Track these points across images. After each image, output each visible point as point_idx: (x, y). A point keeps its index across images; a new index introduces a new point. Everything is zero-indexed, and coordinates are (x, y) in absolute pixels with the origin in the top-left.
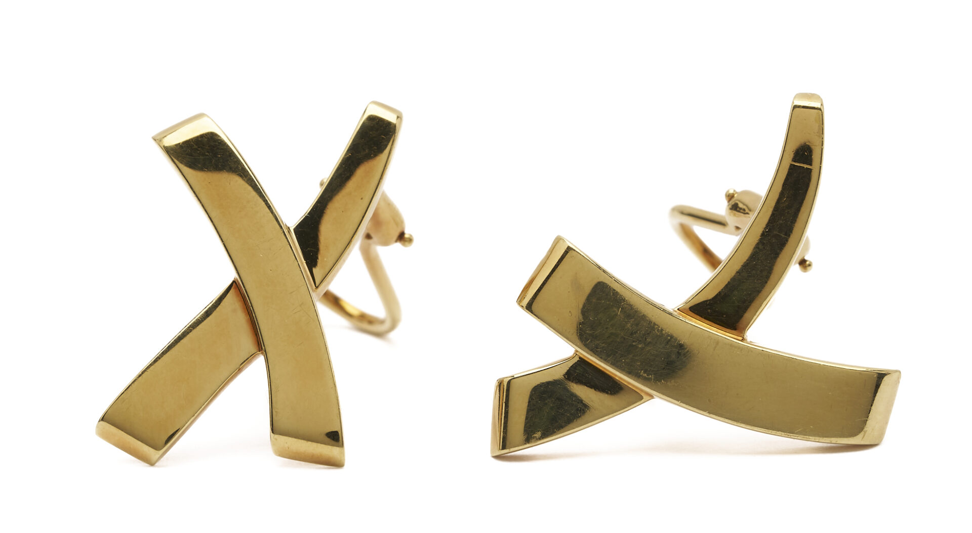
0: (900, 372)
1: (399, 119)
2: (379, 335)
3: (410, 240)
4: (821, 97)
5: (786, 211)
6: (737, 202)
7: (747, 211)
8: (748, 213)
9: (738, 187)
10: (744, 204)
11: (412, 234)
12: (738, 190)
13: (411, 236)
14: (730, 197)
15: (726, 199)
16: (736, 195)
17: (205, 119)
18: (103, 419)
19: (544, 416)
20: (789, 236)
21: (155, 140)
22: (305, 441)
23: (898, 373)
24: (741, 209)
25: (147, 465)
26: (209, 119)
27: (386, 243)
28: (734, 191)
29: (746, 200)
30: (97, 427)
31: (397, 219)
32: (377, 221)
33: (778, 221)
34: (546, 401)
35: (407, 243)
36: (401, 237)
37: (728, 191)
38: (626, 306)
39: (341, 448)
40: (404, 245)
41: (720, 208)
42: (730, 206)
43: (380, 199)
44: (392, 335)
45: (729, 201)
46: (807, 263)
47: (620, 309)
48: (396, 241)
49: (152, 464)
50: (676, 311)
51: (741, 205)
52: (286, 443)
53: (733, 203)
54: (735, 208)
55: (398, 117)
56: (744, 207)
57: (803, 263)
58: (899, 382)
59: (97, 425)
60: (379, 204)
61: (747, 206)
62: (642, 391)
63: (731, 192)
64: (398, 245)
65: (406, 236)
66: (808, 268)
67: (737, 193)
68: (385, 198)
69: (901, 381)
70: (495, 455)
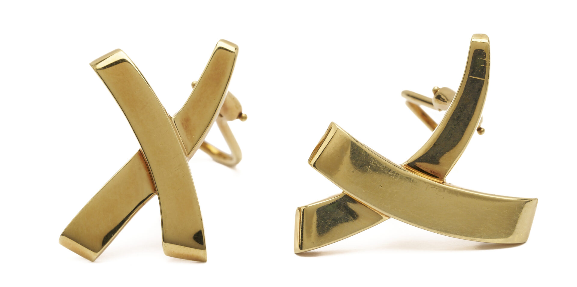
0: (537, 199)
1: (236, 50)
2: (231, 166)
3: (245, 118)
4: (489, 36)
5: (468, 106)
6: (440, 94)
7: (446, 100)
8: (446, 102)
9: (440, 85)
10: (444, 96)
11: (246, 114)
12: (440, 87)
13: (246, 115)
14: (435, 91)
15: (433, 93)
16: (439, 91)
17: (120, 52)
18: (63, 235)
19: (325, 230)
20: (470, 120)
21: (91, 66)
22: (183, 247)
23: (537, 200)
24: (443, 99)
25: (90, 261)
26: (123, 52)
27: (231, 119)
28: (438, 87)
29: (445, 93)
30: (60, 239)
31: (238, 106)
32: (225, 108)
33: (463, 112)
34: (326, 221)
35: (243, 120)
36: (240, 116)
37: (434, 88)
38: (373, 164)
39: (204, 250)
40: (242, 120)
41: (431, 96)
42: (436, 96)
43: (227, 96)
44: (238, 166)
45: (435, 94)
46: (482, 130)
47: (370, 166)
48: (237, 118)
49: (92, 260)
50: (403, 166)
51: (442, 97)
52: (172, 249)
53: (437, 95)
54: (439, 97)
55: (236, 49)
56: (444, 98)
57: (480, 130)
58: (537, 205)
59: (60, 237)
60: (226, 98)
61: (446, 97)
62: (383, 214)
63: (436, 88)
64: (239, 120)
65: (243, 115)
66: (482, 133)
67: (439, 89)
68: (230, 94)
69: (538, 204)
70: (296, 253)
